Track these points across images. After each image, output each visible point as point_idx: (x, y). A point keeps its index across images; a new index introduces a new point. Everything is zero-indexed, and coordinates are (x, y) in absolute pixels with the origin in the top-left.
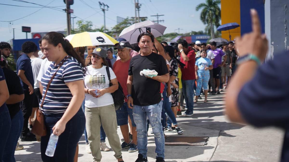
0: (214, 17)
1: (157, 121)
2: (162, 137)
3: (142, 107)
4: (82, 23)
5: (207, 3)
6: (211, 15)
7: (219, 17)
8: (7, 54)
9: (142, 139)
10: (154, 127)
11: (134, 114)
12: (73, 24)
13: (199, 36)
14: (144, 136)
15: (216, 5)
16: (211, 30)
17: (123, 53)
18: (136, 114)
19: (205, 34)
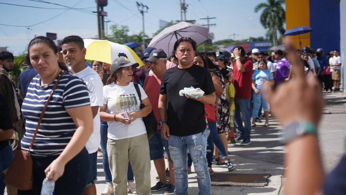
0: (277, 20)
1: (201, 155)
2: (208, 177)
3: (182, 138)
4: (117, 27)
5: (269, 2)
6: (273, 17)
7: (283, 20)
8: (10, 67)
9: (181, 179)
10: (197, 164)
11: (170, 147)
12: (107, 28)
13: (258, 43)
14: (183, 176)
15: (280, 5)
16: (273, 35)
17: (157, 66)
18: (174, 147)
19: (266, 41)
